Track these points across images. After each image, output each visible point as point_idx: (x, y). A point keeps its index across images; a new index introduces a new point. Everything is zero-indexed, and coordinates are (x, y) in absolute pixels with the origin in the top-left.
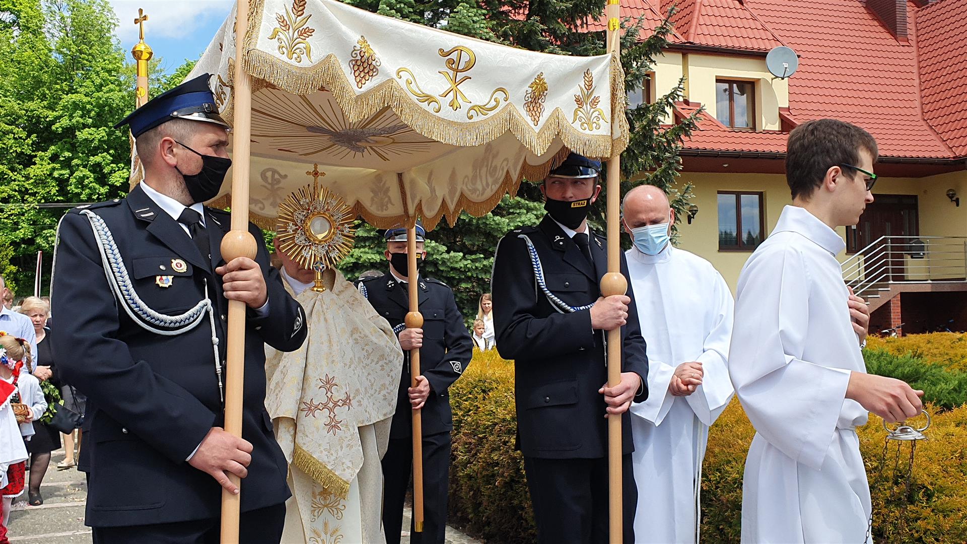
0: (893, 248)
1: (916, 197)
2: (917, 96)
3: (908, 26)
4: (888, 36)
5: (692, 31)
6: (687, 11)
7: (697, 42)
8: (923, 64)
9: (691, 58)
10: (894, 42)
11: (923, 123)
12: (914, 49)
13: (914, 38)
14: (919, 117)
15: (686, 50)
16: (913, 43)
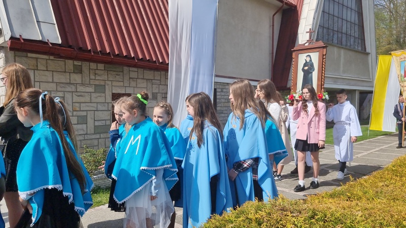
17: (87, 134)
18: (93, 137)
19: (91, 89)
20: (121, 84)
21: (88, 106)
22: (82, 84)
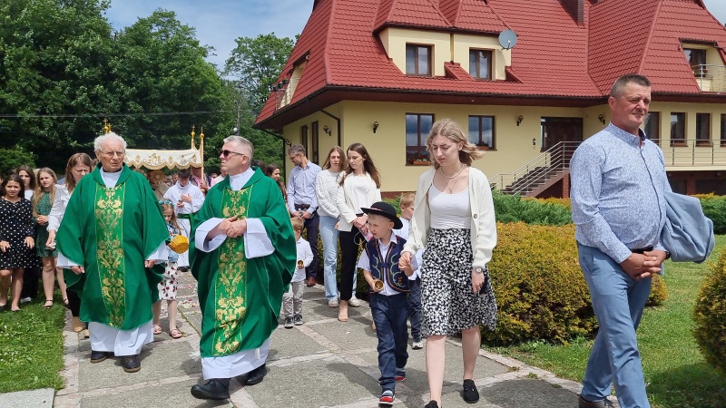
0: (566, 149)
1: (581, 119)
2: (586, 59)
3: (585, 16)
4: (572, 22)
5: (457, 19)
6: (454, 7)
7: (459, 26)
8: (591, 40)
9: (456, 36)
10: (576, 26)
11: (588, 75)
12: (587, 30)
13: (587, 23)
14: (586, 72)
15: (453, 31)
16: (587, 27)
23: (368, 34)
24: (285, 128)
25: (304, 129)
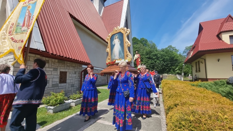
17: (49, 88)
18: (51, 89)
19: (52, 70)
20: (64, 68)
21: (50, 76)
22: (48, 67)
23: (215, 36)
24: (192, 63)
25: (196, 63)
